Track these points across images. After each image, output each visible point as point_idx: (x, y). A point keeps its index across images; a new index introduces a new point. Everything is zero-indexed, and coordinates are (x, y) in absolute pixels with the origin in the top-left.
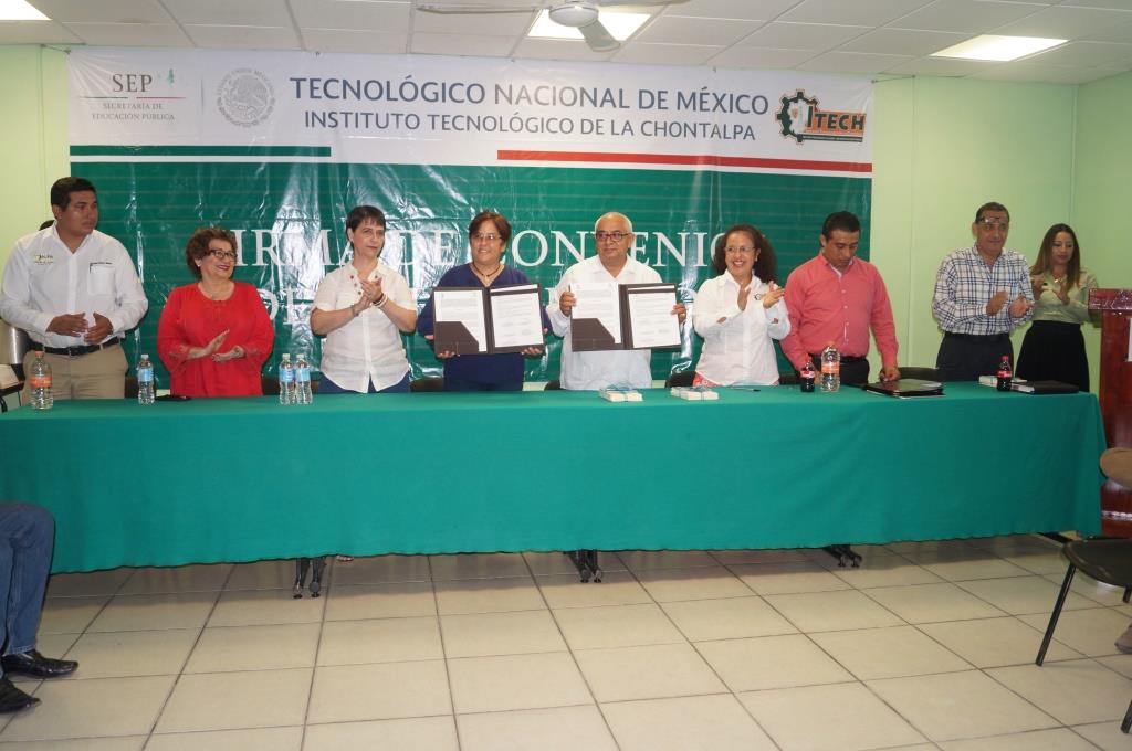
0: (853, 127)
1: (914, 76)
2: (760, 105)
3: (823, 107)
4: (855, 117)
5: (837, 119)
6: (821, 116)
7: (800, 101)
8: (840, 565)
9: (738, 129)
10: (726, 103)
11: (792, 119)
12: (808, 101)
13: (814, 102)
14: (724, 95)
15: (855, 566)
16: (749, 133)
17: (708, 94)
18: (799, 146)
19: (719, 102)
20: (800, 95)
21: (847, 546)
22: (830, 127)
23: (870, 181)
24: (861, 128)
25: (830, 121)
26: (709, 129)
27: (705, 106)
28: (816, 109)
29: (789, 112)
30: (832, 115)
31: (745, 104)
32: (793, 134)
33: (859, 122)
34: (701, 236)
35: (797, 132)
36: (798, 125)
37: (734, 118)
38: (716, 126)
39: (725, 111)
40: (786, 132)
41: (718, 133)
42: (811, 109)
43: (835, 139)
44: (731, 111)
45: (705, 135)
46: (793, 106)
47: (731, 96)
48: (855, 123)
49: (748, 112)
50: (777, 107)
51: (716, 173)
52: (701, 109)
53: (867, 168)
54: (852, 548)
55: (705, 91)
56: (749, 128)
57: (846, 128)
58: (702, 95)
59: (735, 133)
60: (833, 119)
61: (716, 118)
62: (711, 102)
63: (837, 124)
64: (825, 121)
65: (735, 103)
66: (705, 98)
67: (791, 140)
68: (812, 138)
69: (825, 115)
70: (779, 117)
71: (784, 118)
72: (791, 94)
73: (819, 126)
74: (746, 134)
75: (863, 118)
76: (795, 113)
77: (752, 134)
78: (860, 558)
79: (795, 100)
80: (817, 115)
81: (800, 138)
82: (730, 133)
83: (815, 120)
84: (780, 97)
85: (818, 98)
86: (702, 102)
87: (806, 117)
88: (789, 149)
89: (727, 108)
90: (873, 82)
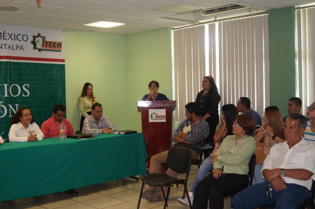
0: (58, 47)
1: (77, 30)
2: (25, 38)
3: (47, 39)
4: (58, 43)
5: (52, 44)
6: (47, 42)
7: (39, 37)
8: (72, 196)
9: (18, 47)
10: (13, 37)
11: (37, 43)
12: (42, 37)
13: (44, 37)
14: (12, 34)
15: (77, 196)
16: (22, 48)
17: (6, 33)
18: (40, 53)
19: (10, 37)
20: (39, 35)
21: (73, 190)
22: (50, 46)
23: (64, 65)
24: (61, 47)
25: (50, 45)
26: (7, 46)
27: (5, 38)
28: (45, 40)
29: (36, 41)
30: (51, 42)
31: (20, 38)
32: (37, 48)
33: (60, 45)
34: (6, 85)
35: (38, 48)
36: (39, 46)
37: (16, 43)
38: (9, 45)
39: (13, 40)
40: (35, 48)
41: (10, 48)
42: (43, 40)
43: (52, 50)
44: (15, 40)
45: (5, 49)
46: (37, 39)
47: (15, 34)
48: (58, 45)
49: (21, 40)
50: (31, 39)
51: (10, 62)
52: (4, 39)
53: (63, 61)
54: (75, 190)
55: (5, 32)
56: (22, 46)
57: (55, 47)
58: (4, 33)
59: (17, 48)
60: (51, 44)
61: (10, 42)
62: (7, 36)
63: (52, 46)
64: (48, 44)
65: (16, 37)
66: (5, 35)
67: (37, 51)
68: (44, 50)
69: (48, 42)
70: (32, 42)
71: (34, 43)
72: (36, 34)
73: (46, 46)
74: (21, 48)
75: (61, 44)
76: (38, 41)
77: (23, 49)
78: (78, 193)
79: (38, 37)
80: (45, 42)
81: (40, 50)
82: (15, 48)
83: (45, 44)
84: (32, 35)
85: (45, 36)
86: (4, 36)
87: (41, 43)
88: (36, 54)
89: (13, 38)
90: (63, 31)
